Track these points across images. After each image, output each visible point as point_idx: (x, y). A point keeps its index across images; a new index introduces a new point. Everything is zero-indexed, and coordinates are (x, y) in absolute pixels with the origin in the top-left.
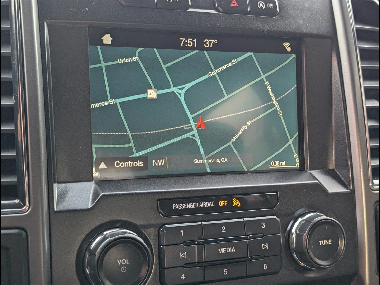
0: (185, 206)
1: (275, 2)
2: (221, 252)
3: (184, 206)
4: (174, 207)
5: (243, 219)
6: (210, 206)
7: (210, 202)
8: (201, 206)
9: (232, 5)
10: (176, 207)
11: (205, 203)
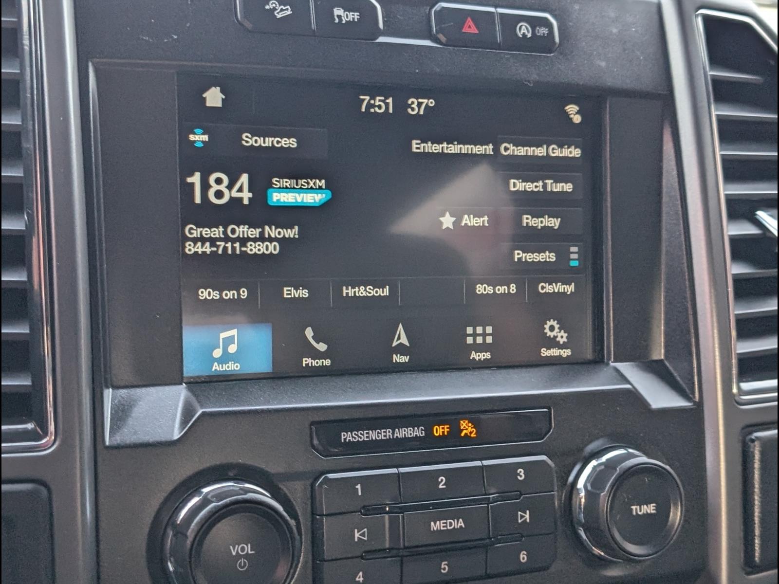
0: (365, 435)
2: (435, 529)
3: (363, 435)
4: (343, 437)
5: (480, 462)
6: (416, 435)
7: (416, 428)
8: (397, 437)
10: (348, 438)
11: (405, 431)
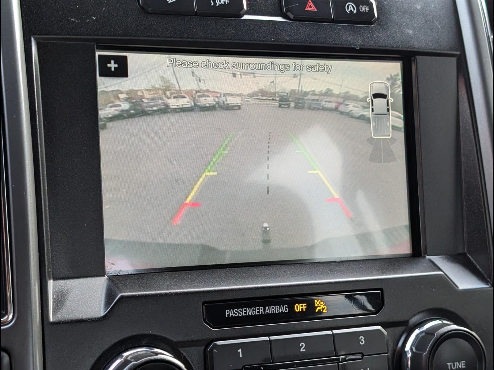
0: (244, 312)
1: (371, 3)
4: (227, 314)
5: (331, 331)
6: (282, 311)
7: (281, 306)
9: (308, 9)
10: (231, 314)
11: (273, 308)
